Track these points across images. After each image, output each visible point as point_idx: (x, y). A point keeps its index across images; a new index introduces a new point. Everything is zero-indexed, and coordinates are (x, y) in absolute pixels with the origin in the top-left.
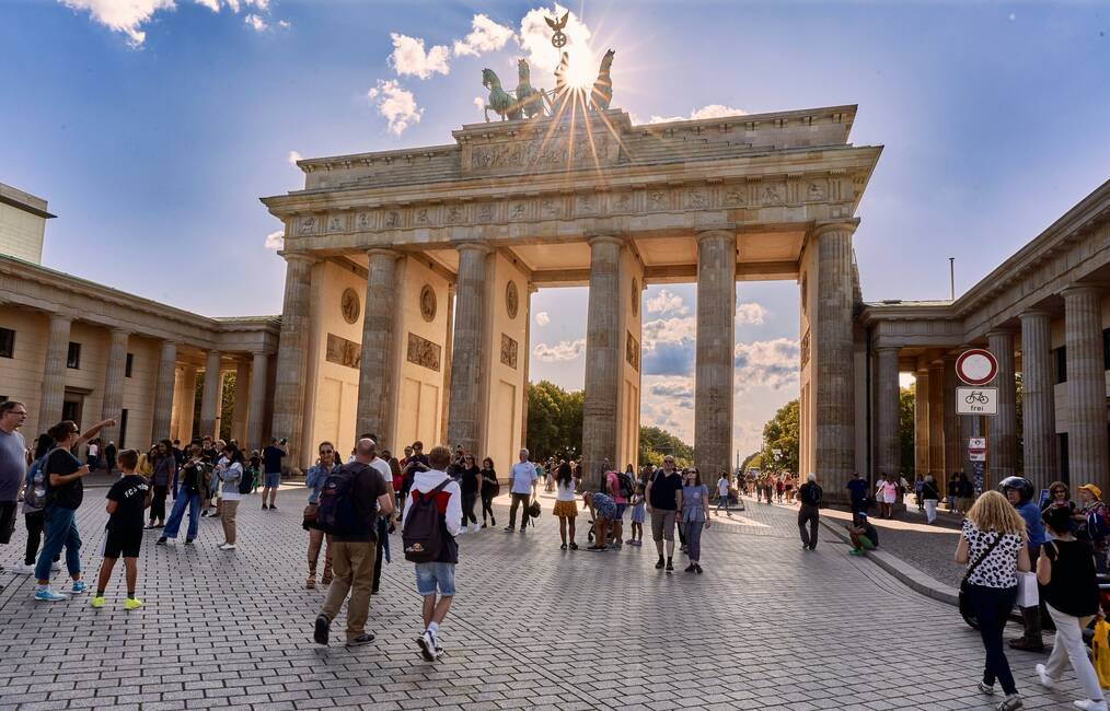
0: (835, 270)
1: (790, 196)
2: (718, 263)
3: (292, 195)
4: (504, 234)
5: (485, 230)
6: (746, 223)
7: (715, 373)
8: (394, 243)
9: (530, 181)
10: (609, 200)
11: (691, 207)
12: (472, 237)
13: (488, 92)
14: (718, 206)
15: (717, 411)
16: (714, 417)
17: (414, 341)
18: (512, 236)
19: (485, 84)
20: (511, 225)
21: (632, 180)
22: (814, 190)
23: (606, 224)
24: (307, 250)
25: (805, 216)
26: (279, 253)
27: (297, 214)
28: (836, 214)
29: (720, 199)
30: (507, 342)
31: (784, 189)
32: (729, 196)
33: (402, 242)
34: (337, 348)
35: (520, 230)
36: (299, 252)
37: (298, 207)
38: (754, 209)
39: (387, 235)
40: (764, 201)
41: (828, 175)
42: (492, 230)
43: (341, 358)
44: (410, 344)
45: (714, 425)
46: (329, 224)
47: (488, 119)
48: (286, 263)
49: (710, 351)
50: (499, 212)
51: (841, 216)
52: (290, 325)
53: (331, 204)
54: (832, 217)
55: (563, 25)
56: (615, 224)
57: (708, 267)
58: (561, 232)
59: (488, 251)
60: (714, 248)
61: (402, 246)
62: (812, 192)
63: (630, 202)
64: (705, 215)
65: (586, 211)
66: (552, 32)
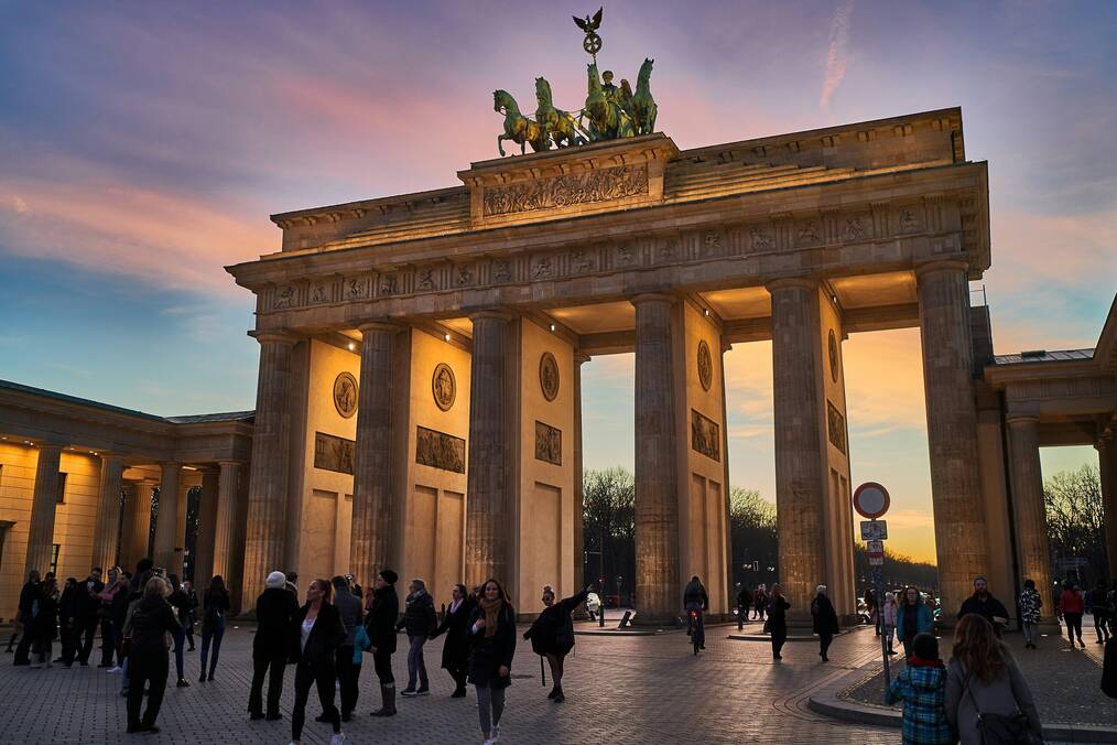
0: (942, 320)
1: (878, 229)
2: (792, 319)
3: (265, 260)
4: (527, 296)
5: (502, 294)
6: (825, 266)
7: (797, 461)
8: (394, 314)
9: (553, 230)
10: (652, 249)
11: (755, 251)
12: (486, 302)
13: (501, 118)
14: (788, 247)
15: (802, 512)
16: (798, 519)
17: (425, 436)
18: (535, 299)
19: (497, 109)
20: (533, 286)
21: (678, 222)
22: (908, 219)
23: (649, 278)
24: (285, 328)
25: (899, 254)
26: (250, 333)
27: (271, 285)
28: (938, 248)
29: (790, 238)
30: (545, 432)
31: (870, 221)
32: (801, 234)
33: (402, 313)
34: (329, 449)
35: (546, 290)
36: (274, 331)
37: (272, 276)
38: (835, 249)
39: (383, 305)
40: (846, 237)
41: (924, 202)
42: (511, 292)
43: (334, 462)
44: (420, 439)
45: (800, 530)
46: (312, 296)
47: (503, 153)
48: (259, 345)
49: (789, 433)
50: (518, 270)
51: (945, 251)
52: (265, 425)
53: (313, 270)
54: (934, 253)
55: (597, 25)
56: (661, 277)
57: (781, 325)
58: (596, 291)
59: (510, 318)
60: (786, 300)
61: (403, 317)
62: (906, 223)
63: (678, 248)
64: (773, 259)
65: (626, 263)
66: (583, 34)
